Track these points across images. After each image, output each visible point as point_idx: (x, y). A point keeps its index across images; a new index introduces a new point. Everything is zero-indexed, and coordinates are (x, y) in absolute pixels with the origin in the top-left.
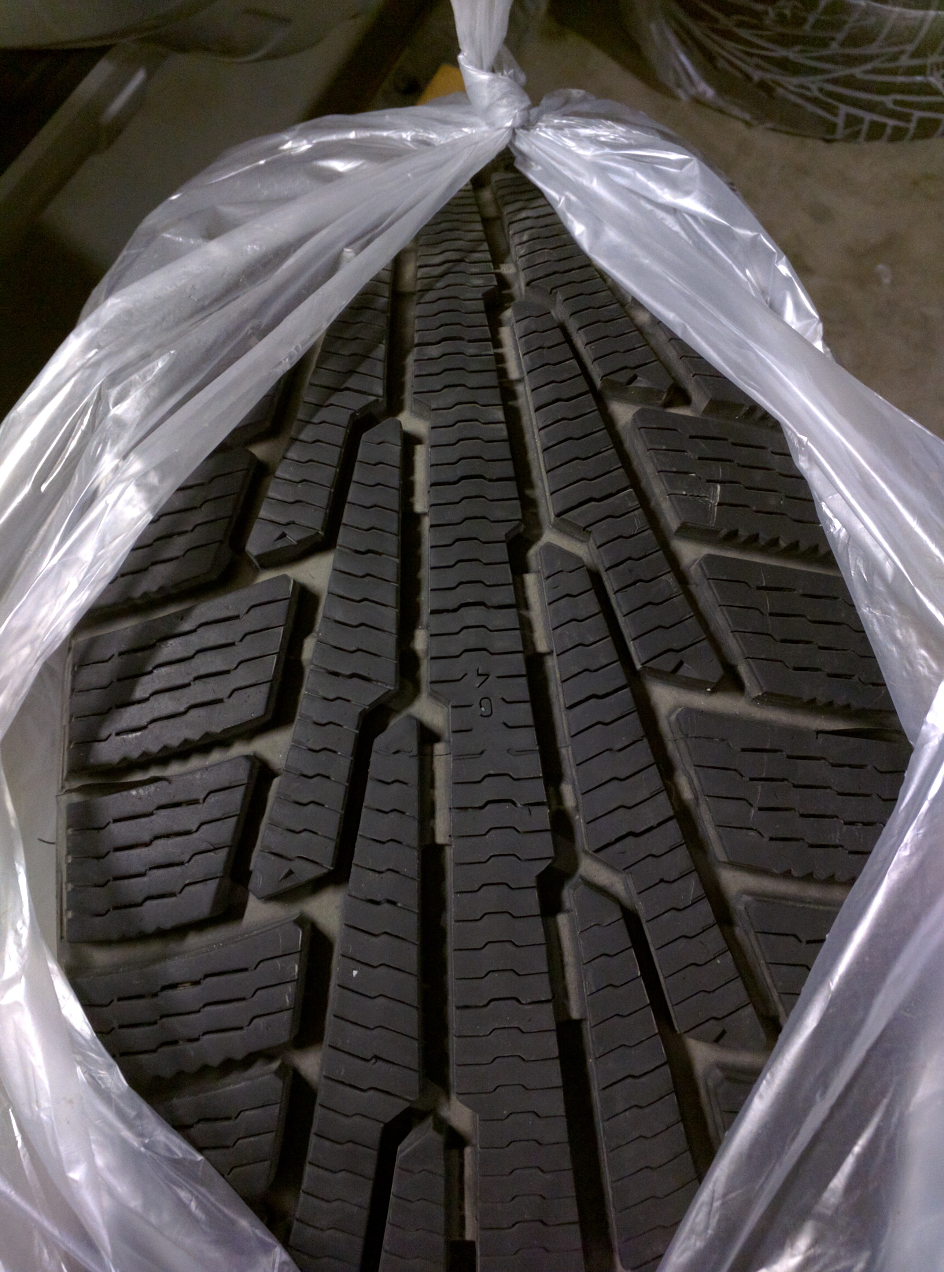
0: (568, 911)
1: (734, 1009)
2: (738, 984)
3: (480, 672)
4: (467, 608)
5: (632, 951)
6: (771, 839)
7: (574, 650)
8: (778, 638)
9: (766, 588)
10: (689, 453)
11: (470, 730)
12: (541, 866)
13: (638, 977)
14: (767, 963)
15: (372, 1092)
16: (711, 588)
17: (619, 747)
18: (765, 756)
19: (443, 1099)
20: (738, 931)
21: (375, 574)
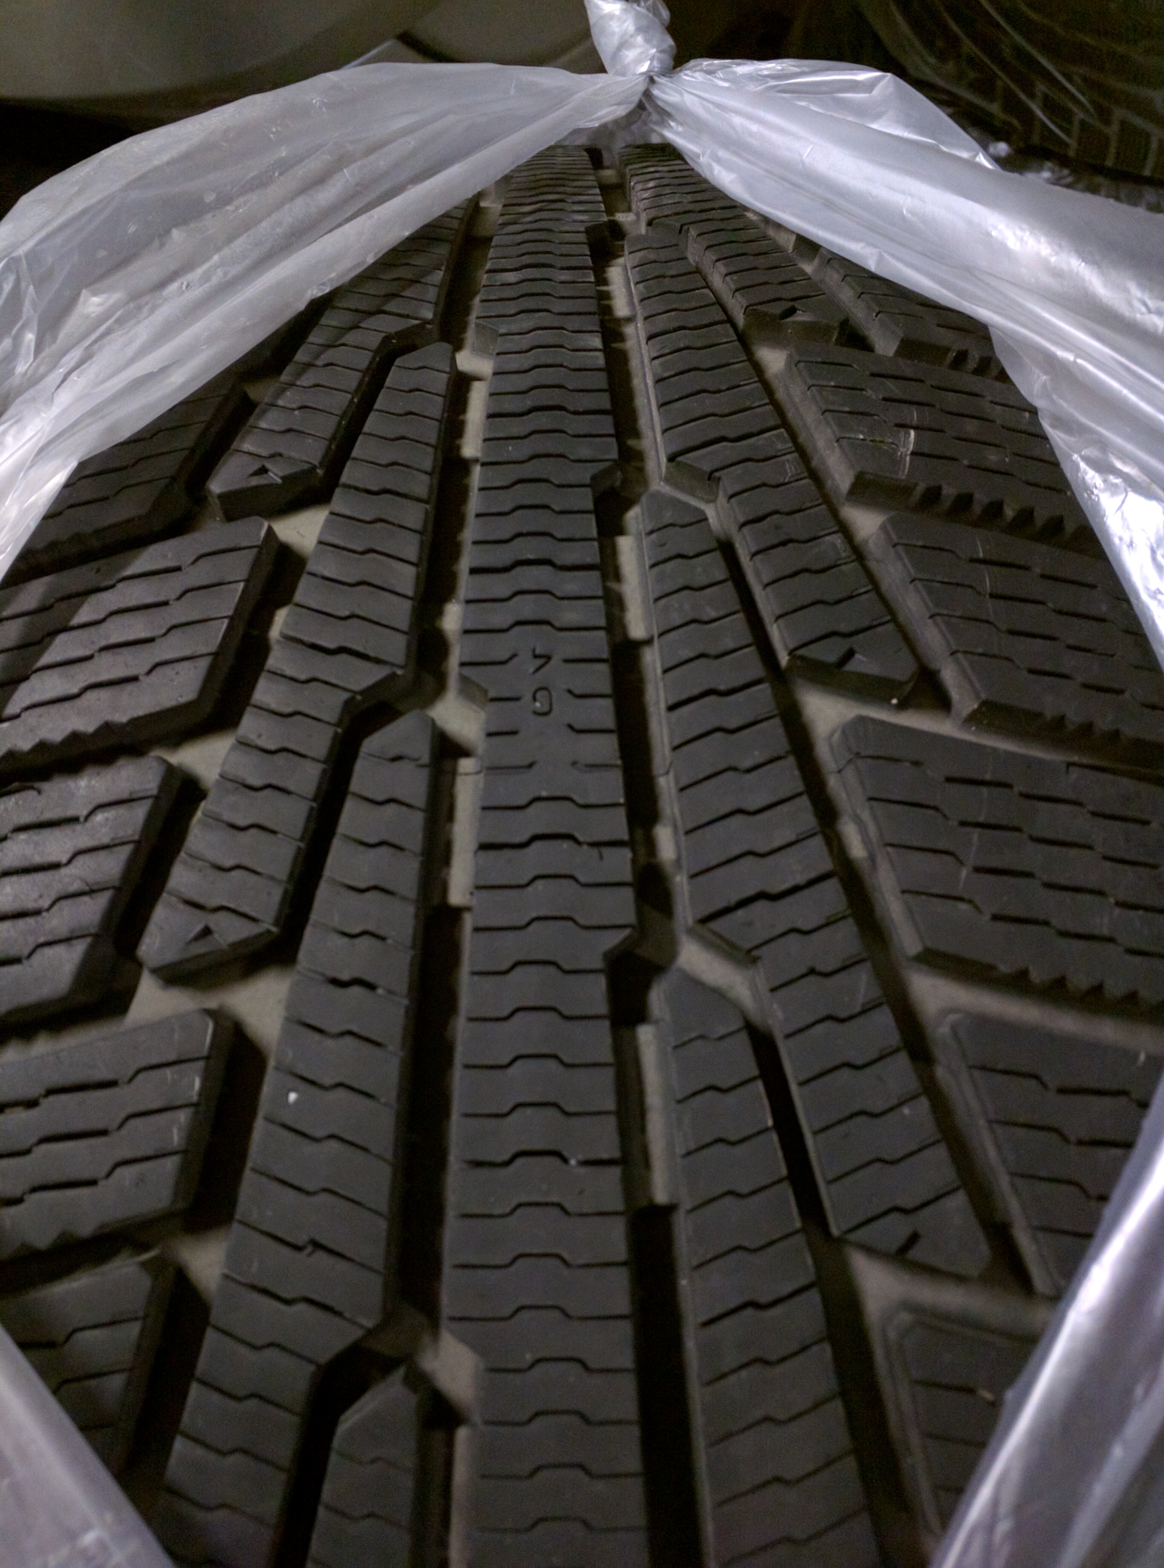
0: (656, 1022)
1: (932, 1196)
2: (941, 1153)
3: (538, 652)
4: (525, 568)
5: (760, 1086)
6: (996, 918)
7: (685, 629)
8: (1004, 627)
9: (984, 562)
10: (869, 393)
11: (514, 733)
12: (612, 940)
13: (767, 1129)
14: (990, 1122)
15: (301, 1307)
16: (901, 559)
17: (748, 763)
18: (984, 790)
19: (426, 1339)
20: (940, 1072)
21: (391, 519)
